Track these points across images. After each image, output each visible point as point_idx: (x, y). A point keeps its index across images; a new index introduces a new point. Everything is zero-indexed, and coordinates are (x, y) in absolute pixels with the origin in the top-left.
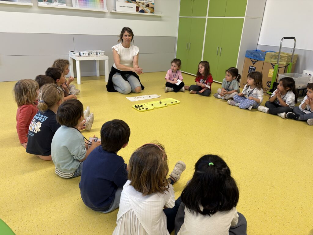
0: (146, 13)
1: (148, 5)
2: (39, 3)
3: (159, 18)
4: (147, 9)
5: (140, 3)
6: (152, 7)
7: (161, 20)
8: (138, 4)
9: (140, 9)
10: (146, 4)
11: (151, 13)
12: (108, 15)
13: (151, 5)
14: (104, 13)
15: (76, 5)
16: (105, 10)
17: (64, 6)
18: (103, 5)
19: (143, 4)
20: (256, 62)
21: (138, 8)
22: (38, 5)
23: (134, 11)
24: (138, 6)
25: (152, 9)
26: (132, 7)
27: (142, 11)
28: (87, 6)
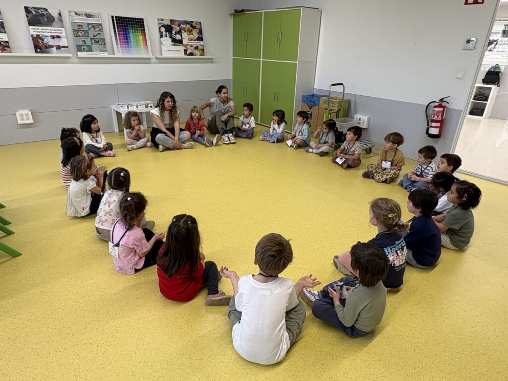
0: (195, 55)
1: (197, 47)
2: (79, 53)
3: (210, 60)
4: (197, 52)
5: (187, 45)
6: (202, 49)
7: (212, 63)
8: (185, 47)
9: (188, 52)
10: (195, 46)
11: (201, 55)
12: (154, 60)
13: (200, 47)
14: (149, 59)
15: (119, 52)
16: (151, 56)
17: (105, 55)
18: (148, 50)
19: (192, 46)
20: (312, 107)
21: (186, 51)
22: (77, 55)
23: (182, 55)
24: (185, 48)
25: (202, 51)
26: (180, 51)
27: (191, 54)
28: (130, 53)
